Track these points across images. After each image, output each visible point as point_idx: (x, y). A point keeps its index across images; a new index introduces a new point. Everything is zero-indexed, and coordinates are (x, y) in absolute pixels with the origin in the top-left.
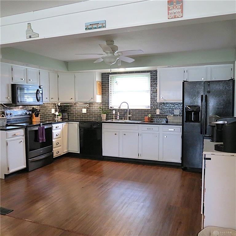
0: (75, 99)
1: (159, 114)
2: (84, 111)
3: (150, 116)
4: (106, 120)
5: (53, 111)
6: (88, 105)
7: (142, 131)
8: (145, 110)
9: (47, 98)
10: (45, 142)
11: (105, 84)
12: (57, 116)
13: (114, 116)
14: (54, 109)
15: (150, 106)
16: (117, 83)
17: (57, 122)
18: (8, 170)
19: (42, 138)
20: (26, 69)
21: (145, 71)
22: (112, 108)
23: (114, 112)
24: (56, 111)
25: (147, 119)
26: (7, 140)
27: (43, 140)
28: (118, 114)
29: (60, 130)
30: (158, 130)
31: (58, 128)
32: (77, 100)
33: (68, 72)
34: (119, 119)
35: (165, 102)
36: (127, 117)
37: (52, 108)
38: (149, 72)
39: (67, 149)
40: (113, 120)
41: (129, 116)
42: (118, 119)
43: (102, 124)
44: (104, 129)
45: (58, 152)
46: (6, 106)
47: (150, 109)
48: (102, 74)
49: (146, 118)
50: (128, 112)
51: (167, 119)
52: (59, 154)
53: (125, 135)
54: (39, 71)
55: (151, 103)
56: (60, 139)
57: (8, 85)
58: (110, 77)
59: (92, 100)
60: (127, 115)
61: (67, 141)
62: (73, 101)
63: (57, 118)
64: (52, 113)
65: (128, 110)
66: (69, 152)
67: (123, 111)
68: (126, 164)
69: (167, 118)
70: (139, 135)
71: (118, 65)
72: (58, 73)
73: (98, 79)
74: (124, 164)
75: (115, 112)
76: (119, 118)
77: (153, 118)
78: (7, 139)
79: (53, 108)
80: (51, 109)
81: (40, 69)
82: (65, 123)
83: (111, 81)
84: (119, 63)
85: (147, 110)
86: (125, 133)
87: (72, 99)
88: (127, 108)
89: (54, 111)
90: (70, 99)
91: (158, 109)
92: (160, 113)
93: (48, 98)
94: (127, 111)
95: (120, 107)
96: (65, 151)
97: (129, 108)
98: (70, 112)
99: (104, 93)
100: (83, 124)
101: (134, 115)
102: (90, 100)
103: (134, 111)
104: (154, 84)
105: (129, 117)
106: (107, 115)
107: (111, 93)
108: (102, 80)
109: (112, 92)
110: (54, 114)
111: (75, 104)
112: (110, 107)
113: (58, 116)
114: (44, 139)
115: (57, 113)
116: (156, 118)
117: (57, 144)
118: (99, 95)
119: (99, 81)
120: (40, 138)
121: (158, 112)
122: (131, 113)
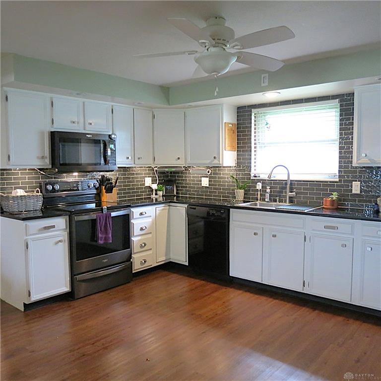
0: (186, 159)
1: (358, 192)
2: (205, 182)
3: (335, 196)
4: (245, 202)
5: (148, 182)
6: (208, 172)
7: (313, 230)
8: (327, 182)
9: (128, 158)
10: (110, 243)
11: (243, 128)
12: (154, 191)
13: (259, 195)
14: (151, 178)
15: (338, 174)
16: (268, 126)
17: (154, 202)
18: (30, 296)
19: (104, 236)
20: (84, 103)
21: (327, 97)
22: (255, 177)
23: (259, 186)
24: (154, 182)
25: (328, 204)
26: (27, 239)
27: (106, 239)
28: (268, 190)
29: (150, 220)
30: (350, 232)
31: (145, 215)
32: (189, 160)
33: (169, 106)
34: (268, 200)
35: (374, 165)
36: (286, 196)
37: (146, 177)
38: (336, 99)
39: (166, 255)
40: (258, 202)
41: (289, 194)
42: (266, 200)
43: (229, 210)
44: (233, 221)
45: (145, 262)
46: (43, 172)
47: (337, 180)
48: (238, 108)
49: (326, 200)
50: (288, 186)
51: (378, 205)
52: (146, 265)
53: (274, 236)
54: (112, 106)
55: (340, 167)
56: (150, 236)
57: (42, 133)
58: (253, 114)
59: (216, 161)
60: (286, 193)
61: (165, 240)
62: (181, 163)
63: (154, 196)
64: (147, 185)
65: (289, 183)
66: (171, 261)
67: (278, 184)
68: (275, 301)
69: (376, 204)
70: (305, 240)
71: (263, 85)
72: (153, 110)
73: (228, 118)
74: (271, 299)
75: (262, 186)
76: (270, 199)
77: (344, 200)
78: (27, 236)
79: (148, 177)
80: (144, 177)
81: (113, 104)
82: (163, 205)
83: (255, 121)
84: (265, 81)
85: (330, 182)
86: (274, 234)
87: (179, 158)
88: (286, 178)
89: (151, 182)
90: (176, 160)
91: (356, 181)
92: (361, 192)
93: (130, 158)
94: (286, 184)
95: (270, 176)
96: (161, 259)
97: (291, 178)
98: (181, 183)
99: (242, 147)
100: (195, 209)
101: (301, 193)
102: (212, 162)
103: (302, 185)
104: (348, 125)
105: (290, 197)
106: (245, 191)
107: (255, 148)
108: (238, 120)
109: (258, 146)
110: (150, 187)
111: (186, 168)
112: (252, 175)
113: (156, 190)
114: (109, 238)
115: (155, 187)
116: (350, 200)
117: (141, 247)
118: (232, 151)
119: (230, 124)
120: (100, 235)
121: (356, 187)
122: (295, 188)
